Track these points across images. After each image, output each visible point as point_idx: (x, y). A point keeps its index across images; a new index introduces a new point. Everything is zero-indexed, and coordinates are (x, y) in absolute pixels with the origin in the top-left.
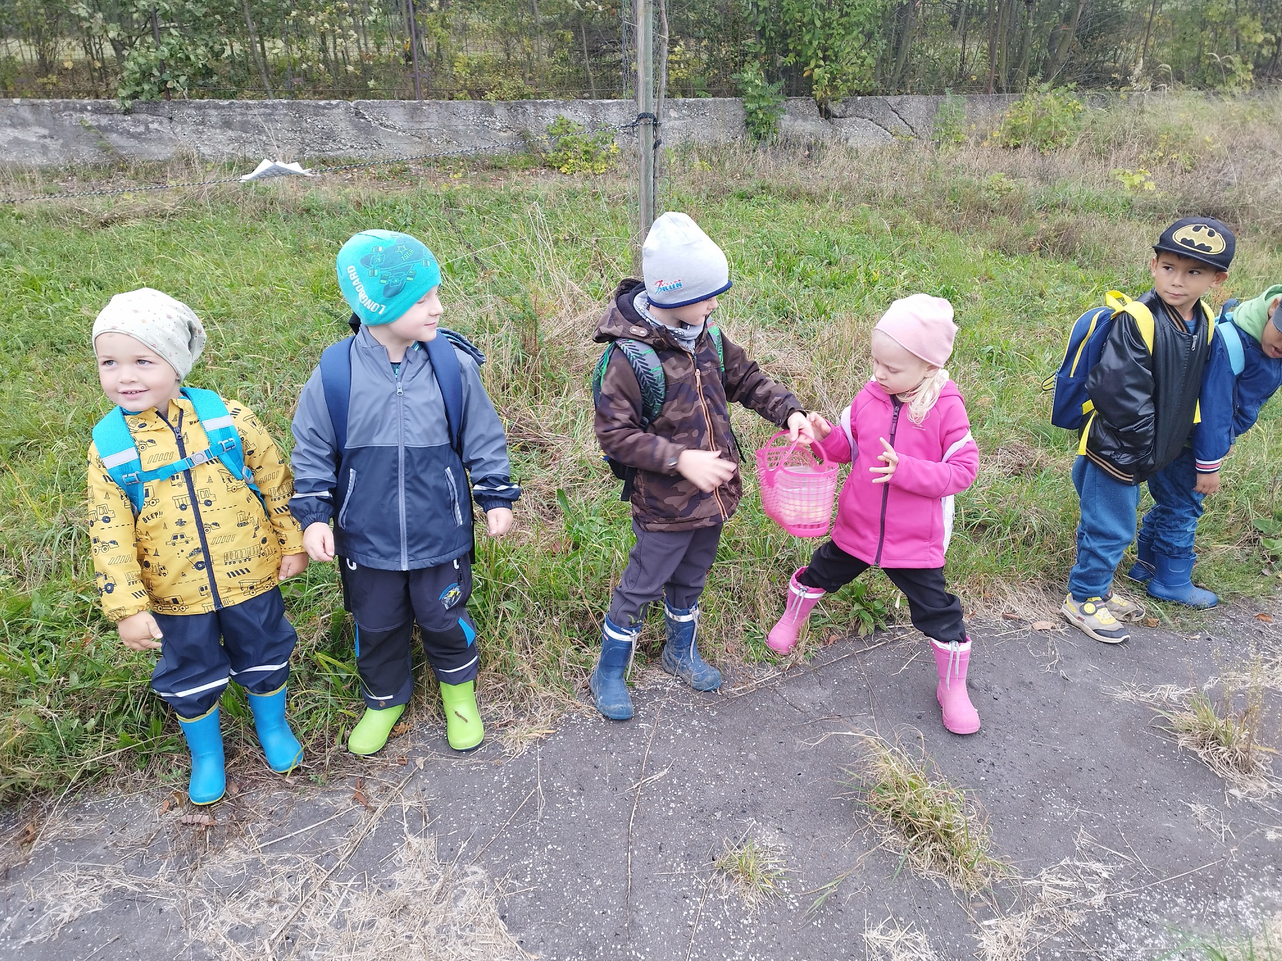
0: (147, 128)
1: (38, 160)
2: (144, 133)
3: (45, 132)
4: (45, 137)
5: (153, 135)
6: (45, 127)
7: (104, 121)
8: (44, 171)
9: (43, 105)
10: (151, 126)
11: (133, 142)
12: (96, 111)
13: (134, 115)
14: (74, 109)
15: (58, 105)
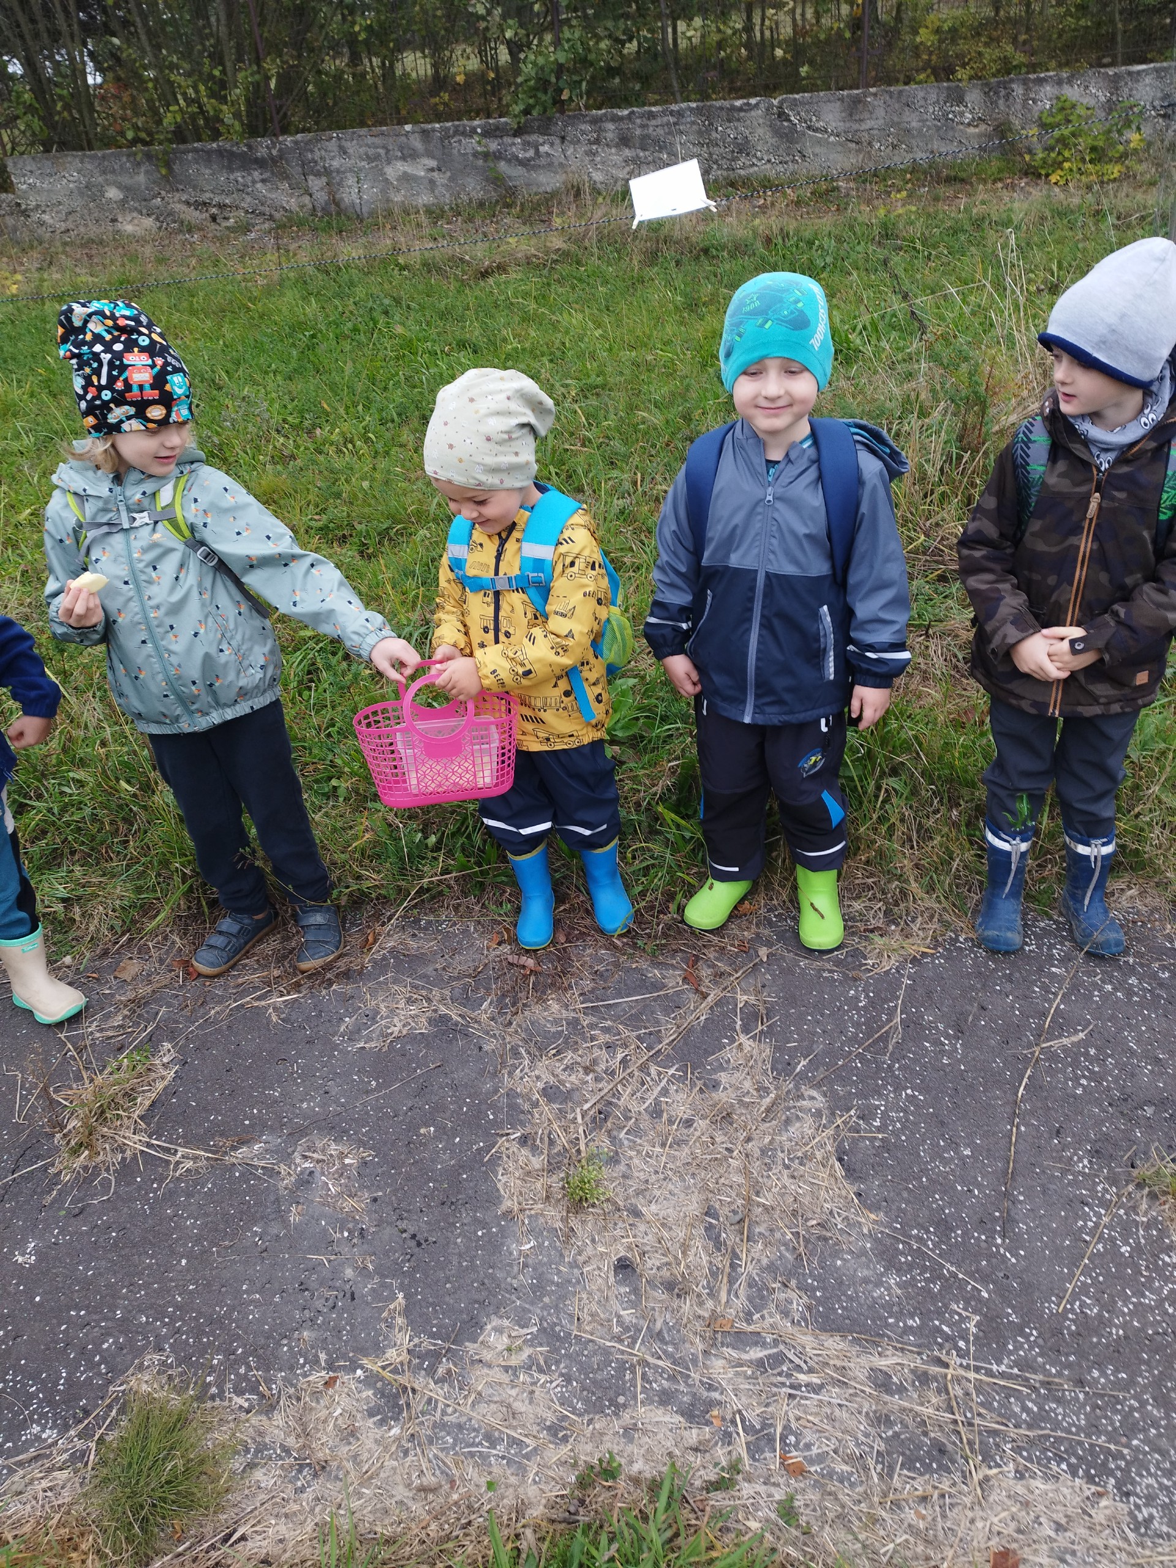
0: (537, 151)
1: (425, 199)
2: (533, 159)
3: (433, 163)
4: (432, 170)
5: (543, 161)
6: (433, 158)
7: (493, 146)
8: (429, 211)
9: (434, 130)
10: (541, 149)
11: (520, 171)
12: (488, 133)
13: (527, 138)
14: (464, 134)
15: (448, 129)
